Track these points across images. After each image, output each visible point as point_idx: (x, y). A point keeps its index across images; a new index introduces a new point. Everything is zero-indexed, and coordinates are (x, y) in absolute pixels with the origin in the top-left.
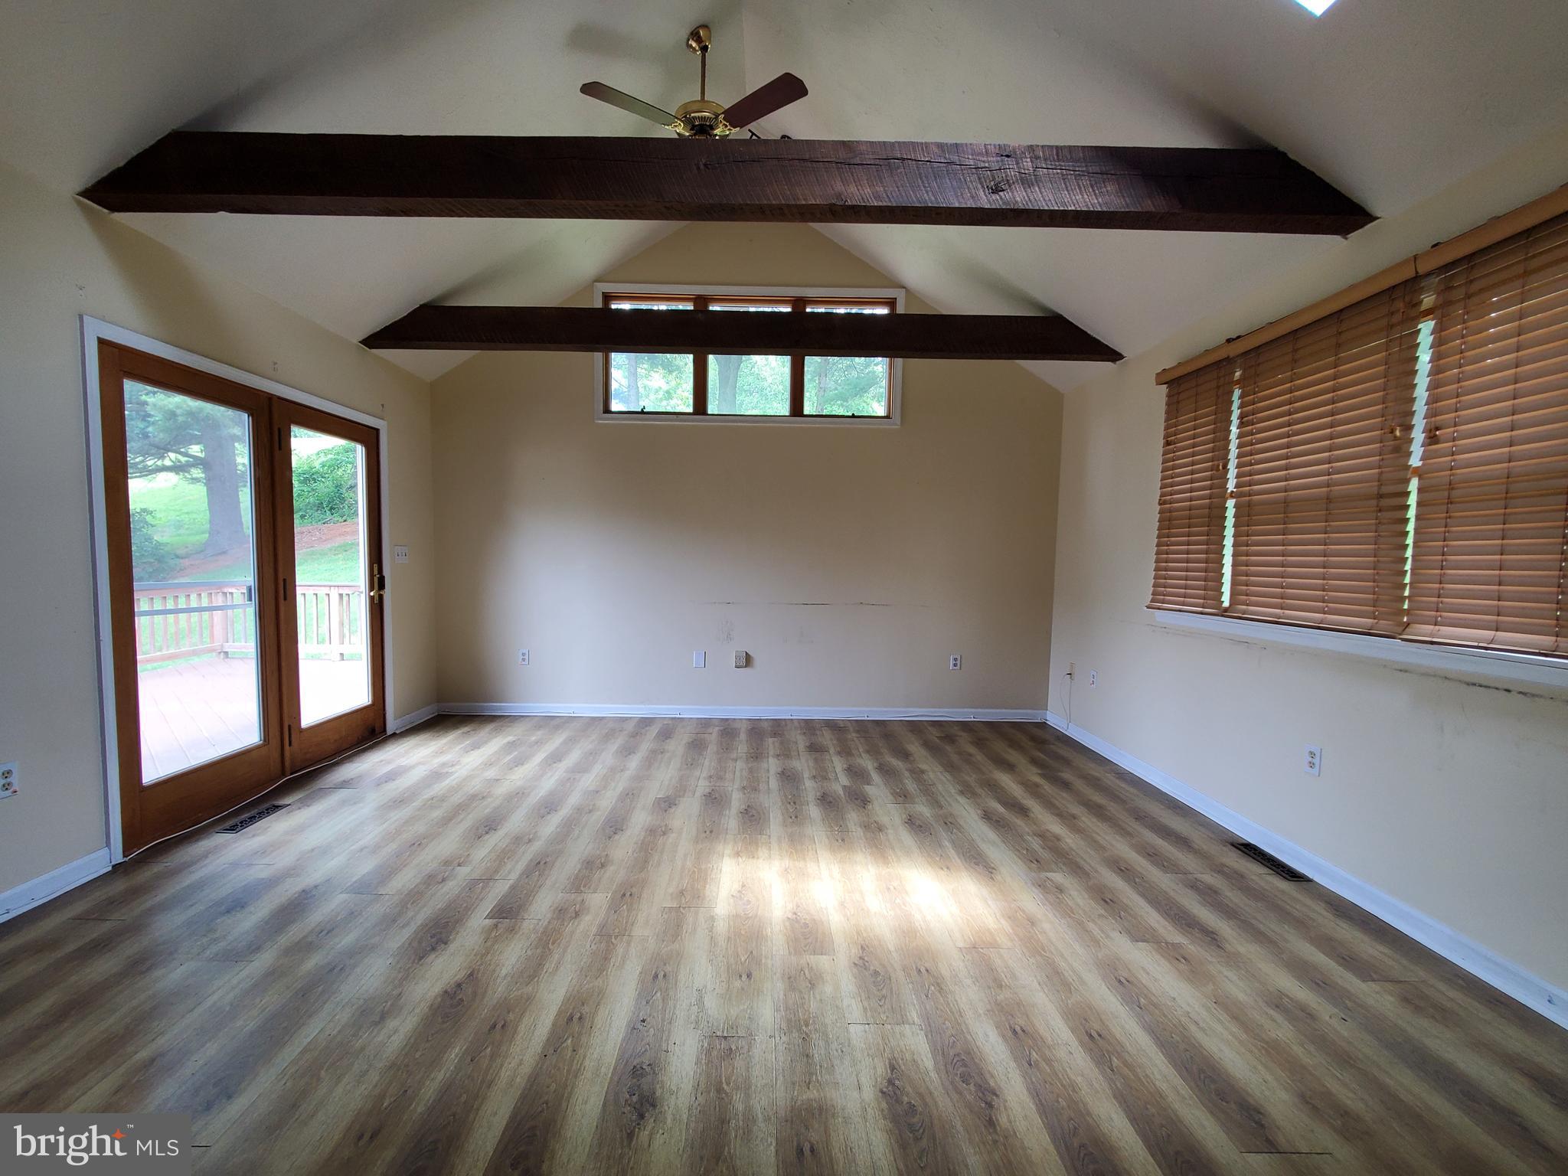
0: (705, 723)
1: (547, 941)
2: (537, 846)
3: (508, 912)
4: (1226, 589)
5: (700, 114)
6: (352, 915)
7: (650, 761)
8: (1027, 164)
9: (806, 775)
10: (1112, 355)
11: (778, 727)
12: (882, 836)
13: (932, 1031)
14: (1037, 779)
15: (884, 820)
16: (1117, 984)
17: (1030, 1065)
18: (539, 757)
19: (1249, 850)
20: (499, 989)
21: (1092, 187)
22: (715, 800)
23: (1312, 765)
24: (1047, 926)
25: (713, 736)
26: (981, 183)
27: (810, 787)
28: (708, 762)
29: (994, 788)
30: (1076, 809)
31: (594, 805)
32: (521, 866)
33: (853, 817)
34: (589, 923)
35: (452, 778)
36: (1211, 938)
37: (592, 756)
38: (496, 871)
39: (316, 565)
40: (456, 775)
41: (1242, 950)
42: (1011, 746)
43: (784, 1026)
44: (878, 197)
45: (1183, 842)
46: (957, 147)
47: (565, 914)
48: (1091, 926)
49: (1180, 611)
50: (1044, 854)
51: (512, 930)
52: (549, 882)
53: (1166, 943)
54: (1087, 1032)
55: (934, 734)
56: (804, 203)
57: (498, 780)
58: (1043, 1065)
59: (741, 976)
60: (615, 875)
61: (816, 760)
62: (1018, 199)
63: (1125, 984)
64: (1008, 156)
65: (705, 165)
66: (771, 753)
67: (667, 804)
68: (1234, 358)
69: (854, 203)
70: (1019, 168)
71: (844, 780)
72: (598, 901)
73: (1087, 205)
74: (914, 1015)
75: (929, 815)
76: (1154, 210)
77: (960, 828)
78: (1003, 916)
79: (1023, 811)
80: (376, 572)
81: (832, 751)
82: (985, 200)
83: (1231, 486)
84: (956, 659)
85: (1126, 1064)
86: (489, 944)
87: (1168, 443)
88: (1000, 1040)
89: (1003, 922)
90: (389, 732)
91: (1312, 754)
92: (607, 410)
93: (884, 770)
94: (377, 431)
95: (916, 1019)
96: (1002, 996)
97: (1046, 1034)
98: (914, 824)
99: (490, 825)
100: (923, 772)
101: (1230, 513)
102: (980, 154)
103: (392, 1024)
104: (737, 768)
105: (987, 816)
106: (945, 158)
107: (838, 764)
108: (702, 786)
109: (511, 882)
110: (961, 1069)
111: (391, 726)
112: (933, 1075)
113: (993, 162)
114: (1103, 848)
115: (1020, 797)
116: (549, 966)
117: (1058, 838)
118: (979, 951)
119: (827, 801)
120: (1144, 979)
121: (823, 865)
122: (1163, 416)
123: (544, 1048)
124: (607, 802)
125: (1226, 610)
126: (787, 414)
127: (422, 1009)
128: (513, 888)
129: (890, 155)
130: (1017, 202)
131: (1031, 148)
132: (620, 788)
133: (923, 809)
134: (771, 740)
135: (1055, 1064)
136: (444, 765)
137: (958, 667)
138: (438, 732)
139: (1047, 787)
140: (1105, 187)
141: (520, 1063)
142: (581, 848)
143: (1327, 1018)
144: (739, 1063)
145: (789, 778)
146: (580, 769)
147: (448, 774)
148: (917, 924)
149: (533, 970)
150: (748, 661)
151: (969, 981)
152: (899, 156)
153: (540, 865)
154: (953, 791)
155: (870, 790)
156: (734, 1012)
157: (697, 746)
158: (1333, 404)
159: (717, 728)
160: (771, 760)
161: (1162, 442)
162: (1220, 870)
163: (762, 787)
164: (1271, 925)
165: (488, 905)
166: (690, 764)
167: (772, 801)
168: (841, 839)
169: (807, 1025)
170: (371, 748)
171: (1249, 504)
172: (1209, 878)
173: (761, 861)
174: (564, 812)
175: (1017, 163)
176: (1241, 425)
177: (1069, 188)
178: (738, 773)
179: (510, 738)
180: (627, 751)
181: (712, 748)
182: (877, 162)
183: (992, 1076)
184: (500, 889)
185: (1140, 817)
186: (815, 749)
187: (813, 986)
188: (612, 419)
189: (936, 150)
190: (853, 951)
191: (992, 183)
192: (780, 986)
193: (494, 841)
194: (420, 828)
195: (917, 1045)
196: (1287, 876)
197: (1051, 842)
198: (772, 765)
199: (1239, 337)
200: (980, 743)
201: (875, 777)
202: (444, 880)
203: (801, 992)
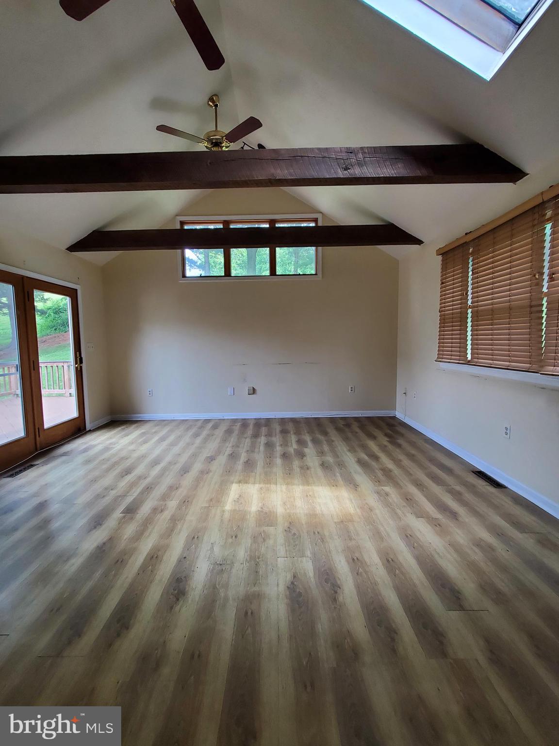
0: (235, 421)
1: (147, 523)
2: (148, 480)
3: (131, 511)
4: (469, 352)
5: (214, 137)
6: (61, 513)
7: (206, 440)
8: (360, 156)
9: (278, 444)
10: (418, 242)
11: (268, 422)
12: (308, 472)
13: (315, 559)
14: (386, 443)
15: (310, 464)
16: (405, 537)
17: (358, 574)
18: (156, 438)
19: (481, 474)
20: (122, 545)
21: (391, 166)
22: (233, 456)
23: (506, 434)
24: (377, 511)
25: (237, 427)
26: (339, 166)
27: (279, 449)
28: (233, 439)
29: (364, 447)
30: (402, 457)
31: (177, 461)
32: (139, 490)
33: (296, 463)
34: (167, 515)
35: (113, 450)
36: (454, 515)
37: (180, 438)
38: (128, 492)
39: (61, 352)
40: (116, 448)
41: (467, 520)
42: (376, 428)
43: (248, 559)
44: (291, 175)
45: (449, 471)
46: (327, 150)
47: (156, 511)
48: (398, 511)
49: (449, 362)
50: (382, 478)
51: (132, 519)
52: (151, 497)
53: (433, 518)
54: (387, 559)
55: (341, 424)
56: (256, 179)
57: (134, 450)
58: (364, 574)
59: (232, 537)
60: (182, 492)
61: (283, 437)
62: (357, 173)
63: (408, 537)
64: (351, 153)
65: (210, 163)
66: (263, 434)
67: (211, 459)
68: (469, 242)
69: (280, 178)
70: (356, 158)
71: (295, 446)
72: (172, 504)
73: (389, 175)
74: (308, 553)
75: (332, 461)
76: (421, 175)
77: (345, 467)
78: (358, 507)
79: (376, 458)
80: (78, 356)
81: (291, 433)
82: (341, 174)
83: (469, 303)
84: (352, 388)
85: (402, 573)
86: (121, 524)
87: (442, 283)
88: (346, 563)
89: (358, 510)
90: (87, 430)
91: (506, 429)
92: (184, 276)
93: (315, 441)
94: (76, 290)
95: (309, 555)
96: (350, 544)
97: (367, 560)
98: (324, 466)
99: (128, 471)
100: (333, 441)
101: (470, 315)
102: (338, 152)
103: (73, 561)
104: (246, 442)
105: (360, 462)
106: (322, 155)
107: (293, 438)
108: (229, 451)
109: (134, 497)
110: (326, 577)
111: (89, 426)
112: (312, 580)
113: (344, 155)
114: (411, 474)
115: (376, 452)
116: (146, 534)
117: (390, 471)
118: (344, 523)
119: (285, 456)
120: (418, 534)
121: (278, 486)
122: (440, 271)
123: (138, 570)
124: (183, 460)
125: (469, 361)
126: (269, 275)
127: (86, 554)
128: (134, 499)
129: (296, 155)
130: (356, 174)
131: (362, 148)
132: (191, 452)
133: (330, 459)
134: (264, 428)
135: (369, 573)
136: (111, 444)
137: (353, 391)
138: (111, 428)
139: (390, 447)
140: (397, 165)
141: (127, 578)
142: (168, 481)
143: (500, 550)
144: (225, 575)
145: (269, 445)
146: (173, 444)
147: (112, 448)
148: (317, 512)
149: (139, 536)
150: (254, 391)
151: (336, 537)
152: (300, 155)
153: (148, 489)
154: (345, 449)
155: (306, 450)
156: (226, 553)
157: (229, 432)
158: (510, 263)
159: (239, 424)
160: (262, 437)
161: (440, 282)
162: (465, 484)
163: (257, 450)
164: (483, 508)
165: (122, 508)
166: (224, 440)
167: (260, 457)
168: (289, 473)
169: (259, 558)
170: (79, 437)
171: (477, 311)
172: (458, 488)
173: (250, 485)
174: (162, 465)
175: (356, 156)
176: (473, 274)
177: (381, 167)
178: (246, 444)
179: (143, 431)
180: (196, 435)
181: (236, 432)
182: (290, 158)
183: (339, 579)
184: (129, 499)
185: (432, 460)
186: (284, 432)
187: (264, 540)
188: (187, 280)
189: (317, 151)
190: (285, 524)
191: (344, 166)
192: (249, 541)
193: (129, 478)
194: (97, 473)
195: (307, 567)
196: (495, 486)
197: (387, 472)
198: (263, 440)
199: (471, 232)
200: (362, 427)
201: (310, 444)
202: (104, 496)
203: (258, 544)
